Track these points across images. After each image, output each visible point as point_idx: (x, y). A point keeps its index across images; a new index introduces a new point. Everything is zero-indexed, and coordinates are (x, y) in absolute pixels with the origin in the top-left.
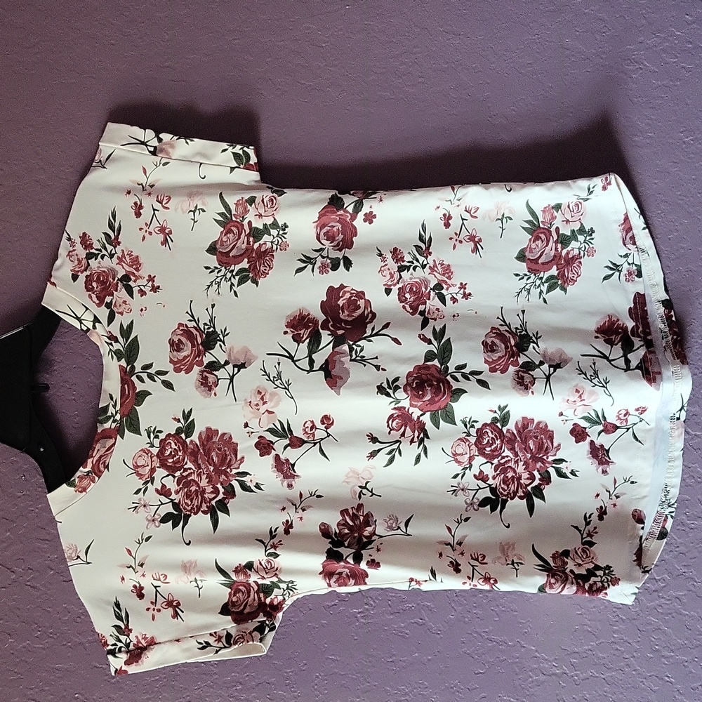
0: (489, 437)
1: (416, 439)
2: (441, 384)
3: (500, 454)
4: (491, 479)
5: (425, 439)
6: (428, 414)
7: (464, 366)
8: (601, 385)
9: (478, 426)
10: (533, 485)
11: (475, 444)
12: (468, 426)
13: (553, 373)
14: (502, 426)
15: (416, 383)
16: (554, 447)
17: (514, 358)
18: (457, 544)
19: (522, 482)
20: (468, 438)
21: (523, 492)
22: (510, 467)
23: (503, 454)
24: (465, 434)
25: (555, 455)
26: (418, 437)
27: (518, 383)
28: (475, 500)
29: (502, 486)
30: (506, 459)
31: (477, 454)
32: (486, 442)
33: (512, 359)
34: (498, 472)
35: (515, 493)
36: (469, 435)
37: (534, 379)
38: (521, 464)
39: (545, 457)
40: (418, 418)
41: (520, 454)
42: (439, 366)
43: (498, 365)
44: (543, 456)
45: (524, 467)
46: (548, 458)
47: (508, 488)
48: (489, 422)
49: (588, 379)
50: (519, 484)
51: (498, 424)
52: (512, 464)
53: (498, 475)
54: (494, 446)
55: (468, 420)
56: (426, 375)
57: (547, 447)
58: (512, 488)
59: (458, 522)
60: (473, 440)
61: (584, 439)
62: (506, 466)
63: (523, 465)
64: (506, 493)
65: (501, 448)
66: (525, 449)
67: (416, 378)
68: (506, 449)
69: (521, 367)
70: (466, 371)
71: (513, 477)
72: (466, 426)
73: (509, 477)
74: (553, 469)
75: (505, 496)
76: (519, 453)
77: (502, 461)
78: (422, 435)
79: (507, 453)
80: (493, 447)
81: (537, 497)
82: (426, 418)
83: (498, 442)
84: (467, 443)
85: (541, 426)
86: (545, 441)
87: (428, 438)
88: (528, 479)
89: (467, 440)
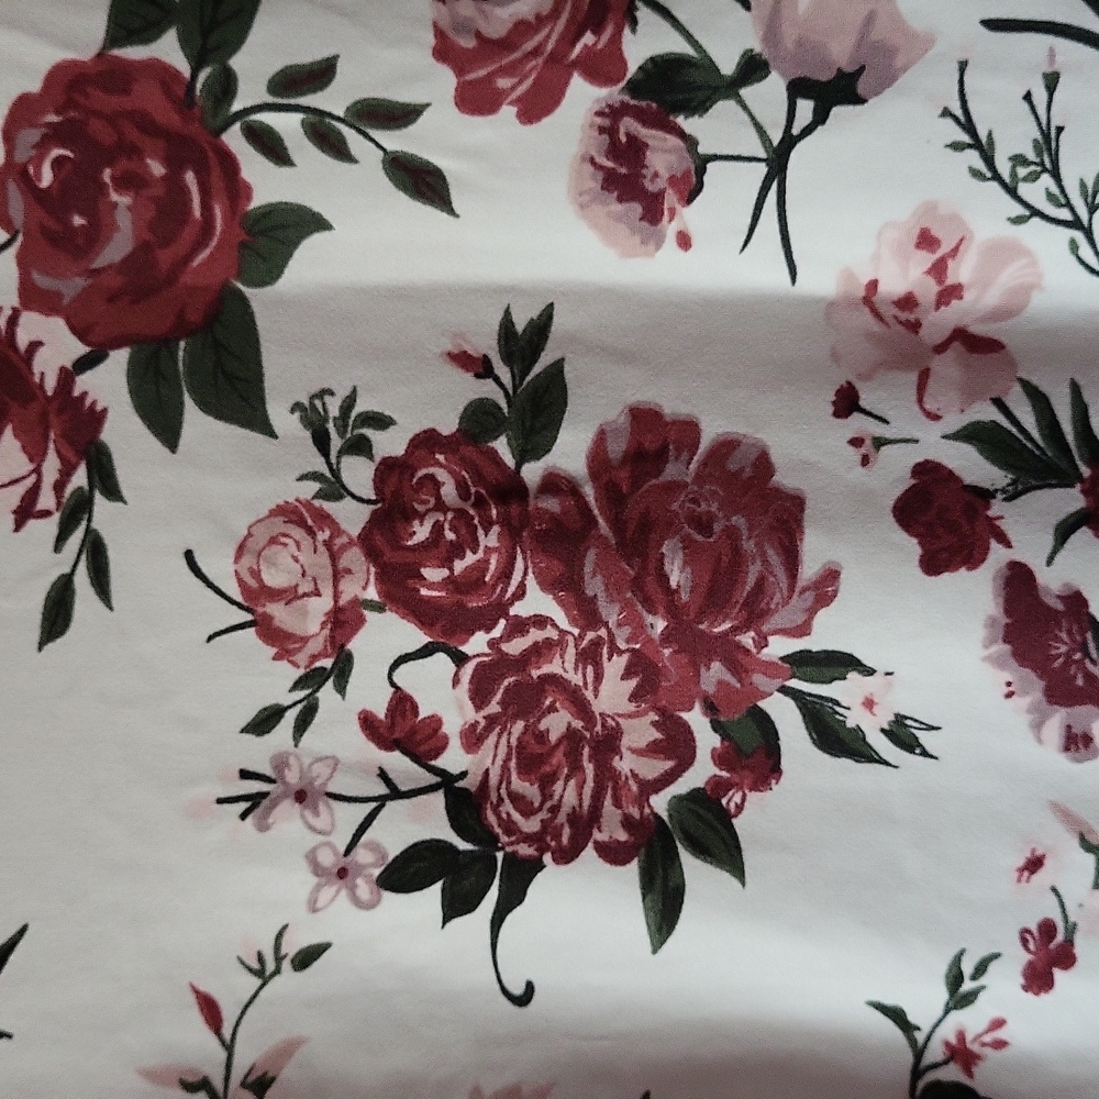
0: (441, 506)
1: (46, 500)
2: (190, 178)
3: (501, 609)
4: (455, 744)
5: (99, 499)
6: (119, 359)
7: (321, 74)
8: (1065, 214)
9: (389, 444)
10: (683, 786)
11: (366, 540)
12: (336, 443)
13: (808, 131)
14: (522, 457)
15: (58, 163)
16: (801, 583)
17: (597, 32)
18: (244, 1085)
19: (625, 764)
20: (329, 506)
21: (627, 823)
22: (552, 679)
23: (519, 609)
24: (315, 486)
25: (803, 630)
26: (59, 487)
27: (610, 181)
28: (362, 855)
29: (518, 784)
30: (535, 635)
31: (372, 594)
32: (422, 532)
33: (588, 38)
34: (494, 707)
35: (584, 824)
36: (334, 488)
37: (702, 163)
38: (615, 666)
39: (747, 639)
40: (67, 377)
41: (611, 614)
42: (184, 68)
43: (505, 71)
44: (735, 630)
45: (633, 683)
46: (762, 642)
47: (546, 795)
48: (448, 425)
49: (997, 177)
50: (605, 775)
51: (502, 446)
52: (562, 665)
53: (492, 721)
54: (470, 558)
55: (334, 410)
56: (112, 119)
57: (761, 583)
58: (568, 794)
59: (260, 973)
60: (352, 517)
61: (971, 557)
62: (535, 673)
63: (627, 675)
64: (531, 825)
65: (505, 574)
66: (637, 585)
67: (54, 136)
68: (531, 582)
69: (634, 88)
70: (333, 100)
71: (571, 735)
72: (321, 442)
73: (553, 737)
74: (789, 703)
75: (528, 839)
76: (602, 603)
77: (515, 647)
78: (80, 478)
79: (537, 601)
80: (459, 566)
81: (702, 851)
82: (108, 385)
83: (489, 539)
84: (323, 536)
85: (732, 466)
86: (749, 546)
87: (114, 493)
88: (653, 750)
89: (324, 519)
